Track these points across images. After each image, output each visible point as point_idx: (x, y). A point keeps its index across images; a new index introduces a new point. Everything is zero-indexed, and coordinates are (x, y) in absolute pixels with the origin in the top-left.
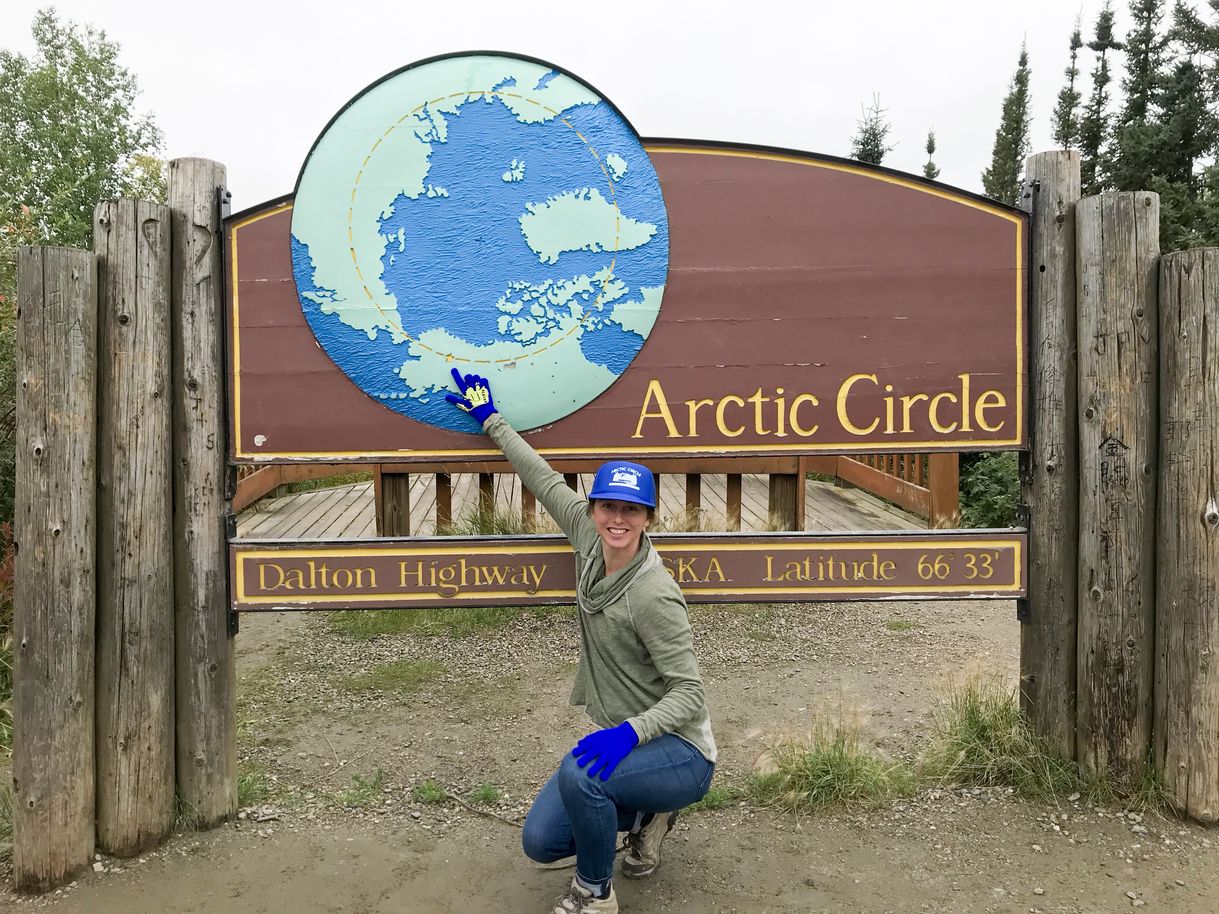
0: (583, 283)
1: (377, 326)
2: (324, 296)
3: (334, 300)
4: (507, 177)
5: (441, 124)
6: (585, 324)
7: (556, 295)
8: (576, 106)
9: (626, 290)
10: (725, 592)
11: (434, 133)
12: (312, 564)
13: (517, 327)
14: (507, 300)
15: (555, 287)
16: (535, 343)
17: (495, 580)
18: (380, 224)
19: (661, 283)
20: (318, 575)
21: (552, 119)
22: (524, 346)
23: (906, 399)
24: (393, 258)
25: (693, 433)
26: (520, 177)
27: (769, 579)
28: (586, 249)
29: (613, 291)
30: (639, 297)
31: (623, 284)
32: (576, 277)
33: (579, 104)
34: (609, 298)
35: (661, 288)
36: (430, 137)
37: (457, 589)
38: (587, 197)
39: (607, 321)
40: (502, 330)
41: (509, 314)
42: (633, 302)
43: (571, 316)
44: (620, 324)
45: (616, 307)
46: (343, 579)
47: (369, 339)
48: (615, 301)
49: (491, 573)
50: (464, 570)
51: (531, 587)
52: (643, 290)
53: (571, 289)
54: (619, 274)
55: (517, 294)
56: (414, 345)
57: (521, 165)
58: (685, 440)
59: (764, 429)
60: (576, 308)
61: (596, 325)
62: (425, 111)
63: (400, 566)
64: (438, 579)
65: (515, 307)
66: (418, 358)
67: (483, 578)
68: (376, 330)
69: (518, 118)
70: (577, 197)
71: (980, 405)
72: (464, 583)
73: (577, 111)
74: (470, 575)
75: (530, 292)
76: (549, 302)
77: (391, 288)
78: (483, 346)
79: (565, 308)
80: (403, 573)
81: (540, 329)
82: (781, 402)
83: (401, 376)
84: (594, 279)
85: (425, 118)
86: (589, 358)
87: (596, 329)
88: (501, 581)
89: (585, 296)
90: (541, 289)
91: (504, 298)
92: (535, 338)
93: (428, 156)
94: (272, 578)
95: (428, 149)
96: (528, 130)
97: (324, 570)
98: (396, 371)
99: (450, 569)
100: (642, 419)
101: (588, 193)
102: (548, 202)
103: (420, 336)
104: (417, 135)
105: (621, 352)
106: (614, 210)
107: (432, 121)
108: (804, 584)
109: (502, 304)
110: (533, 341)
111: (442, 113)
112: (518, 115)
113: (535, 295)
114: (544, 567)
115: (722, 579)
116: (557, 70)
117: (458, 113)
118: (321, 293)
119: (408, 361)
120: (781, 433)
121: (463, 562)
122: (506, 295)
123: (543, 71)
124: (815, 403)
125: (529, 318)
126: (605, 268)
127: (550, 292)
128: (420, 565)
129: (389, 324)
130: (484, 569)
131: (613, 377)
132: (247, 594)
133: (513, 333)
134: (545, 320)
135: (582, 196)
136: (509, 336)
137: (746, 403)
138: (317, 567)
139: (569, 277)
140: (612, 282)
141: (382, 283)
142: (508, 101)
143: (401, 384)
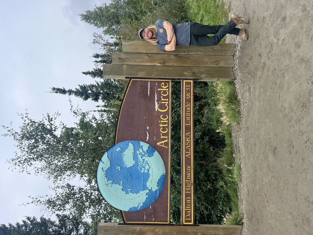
3: (140, 203)
4: (120, 170)
5: (109, 182)
6: (147, 156)
8: (108, 157)
9: (141, 148)
11: (111, 183)
12: (186, 209)
13: (147, 169)
14: (142, 170)
15: (140, 162)
18: (127, 194)
20: (188, 208)
21: (110, 161)
22: (150, 168)
23: (162, 100)
24: (133, 192)
25: (167, 137)
26: (120, 167)
27: (190, 125)
28: (133, 155)
34: (142, 152)
35: (141, 142)
38: (124, 155)
39: (146, 152)
40: (147, 172)
41: (144, 170)
42: (143, 147)
44: (147, 150)
45: (144, 150)
46: (189, 204)
47: (148, 197)
50: (188, 181)
51: (191, 168)
52: (141, 145)
53: (140, 159)
55: (141, 168)
56: (149, 188)
57: (118, 167)
58: (168, 139)
59: (166, 124)
60: (144, 158)
62: (107, 184)
63: (186, 193)
64: (189, 186)
66: (152, 188)
67: (189, 177)
68: (146, 195)
69: (109, 167)
70: (124, 157)
71: (163, 87)
72: (190, 181)
75: (140, 166)
76: (142, 163)
77: (139, 192)
78: (150, 175)
79: (144, 160)
80: (188, 192)
81: (147, 165)
82: (162, 121)
84: (139, 154)
86: (153, 156)
87: (148, 154)
88: (190, 174)
89: (142, 156)
90: (140, 164)
94: (188, 217)
95: (114, 184)
96: (112, 165)
98: (154, 192)
99: (187, 183)
100: (164, 146)
102: (124, 162)
104: (111, 186)
105: (152, 150)
106: (126, 150)
109: (142, 172)
110: (149, 166)
111: (107, 181)
114: (187, 166)
115: (190, 133)
116: (100, 159)
117: (108, 178)
118: (139, 206)
119: (152, 190)
120: (167, 122)
121: (186, 181)
123: (100, 162)
124: (162, 115)
125: (145, 166)
126: (137, 152)
128: (186, 189)
129: (145, 193)
130: (187, 177)
131: (156, 151)
132: (191, 222)
137: (161, 127)
139: (138, 159)
140: (139, 151)
141: (138, 194)
142: (106, 169)
143: (156, 191)
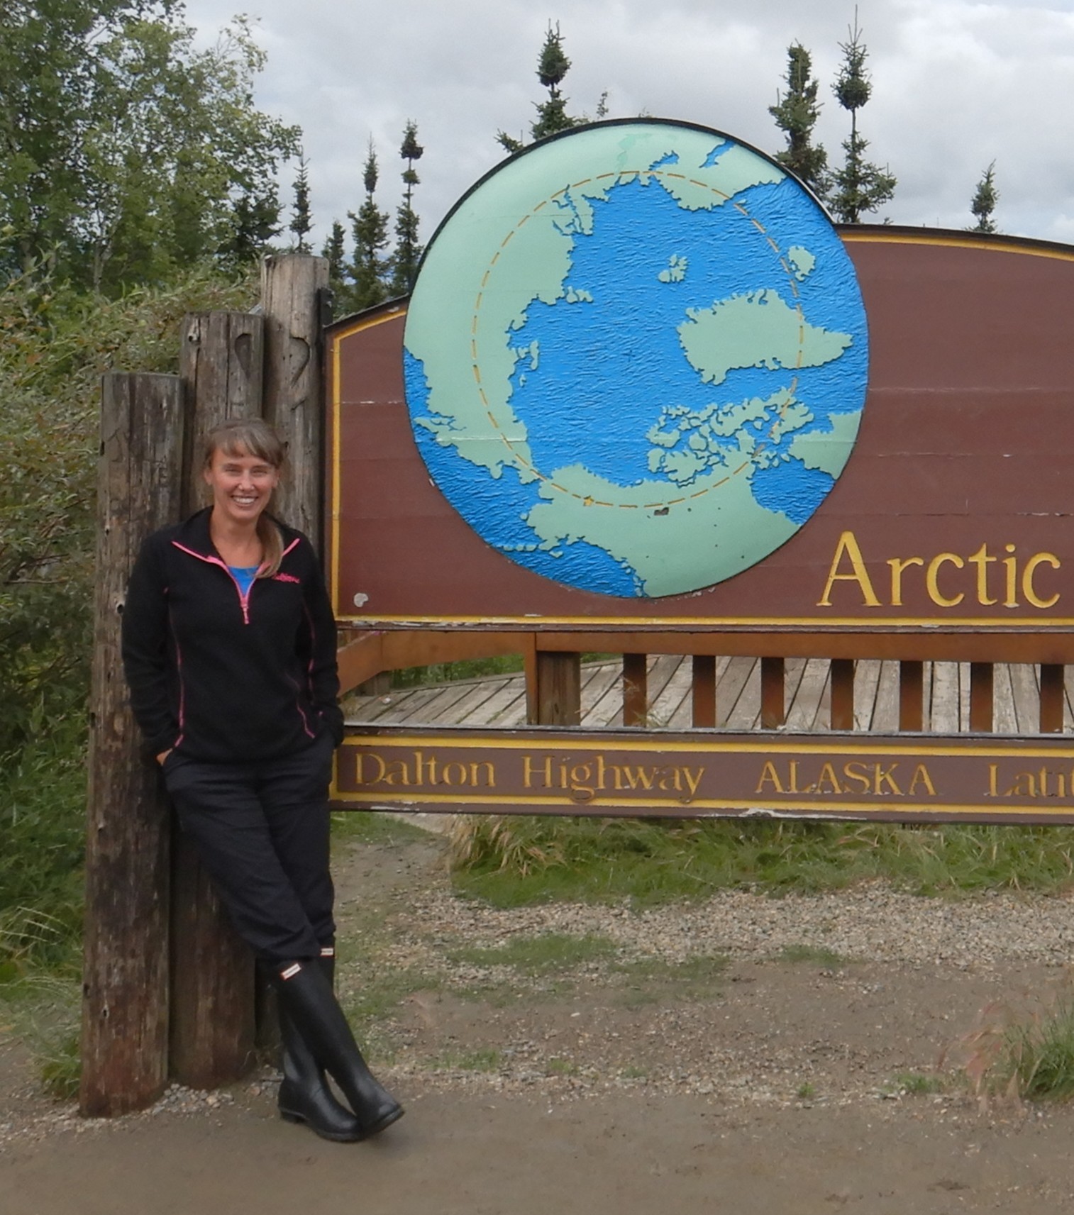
0: (755, 408)
1: (502, 461)
2: (440, 424)
3: (452, 429)
4: (664, 276)
5: (585, 210)
6: (756, 459)
7: (721, 423)
8: (753, 186)
9: (810, 417)
10: (935, 809)
11: (577, 223)
12: (419, 756)
13: (671, 463)
14: (661, 429)
15: (720, 412)
16: (693, 483)
17: (640, 783)
18: (509, 335)
19: (856, 407)
20: (426, 769)
21: (721, 203)
22: (680, 487)
24: (523, 377)
25: (896, 600)
26: (680, 276)
27: (994, 793)
28: (761, 365)
29: (793, 418)
30: (826, 425)
31: (807, 408)
32: (746, 400)
33: (756, 184)
34: (787, 426)
35: (857, 414)
36: (572, 229)
37: (593, 793)
38: (762, 301)
39: (784, 456)
40: (653, 466)
41: (662, 446)
42: (818, 431)
43: (739, 450)
44: (802, 460)
45: (797, 438)
46: (455, 775)
47: (492, 477)
48: (795, 431)
49: (635, 774)
50: (602, 770)
51: (685, 795)
52: (832, 416)
53: (739, 416)
54: (802, 396)
55: (673, 421)
56: (545, 483)
57: (682, 261)
58: (886, 609)
59: (989, 597)
60: (746, 438)
61: (771, 460)
62: (566, 196)
63: (524, 762)
64: (570, 781)
65: (671, 438)
66: (549, 501)
67: (625, 781)
68: (500, 466)
69: (680, 203)
70: (750, 300)
72: (602, 787)
73: (754, 191)
74: (609, 775)
75: (689, 419)
76: (712, 431)
77: (520, 414)
78: (629, 487)
79: (732, 440)
80: (528, 770)
81: (700, 465)
82: (1011, 563)
83: (529, 523)
84: (770, 402)
85: (566, 205)
86: (760, 502)
87: (771, 467)
88: (647, 785)
89: (758, 424)
90: (703, 415)
91: (657, 426)
92: (694, 477)
93: (569, 252)
94: (371, 770)
95: (569, 243)
96: (691, 219)
97: (433, 764)
98: (524, 516)
99: (585, 768)
100: (831, 580)
101: (764, 296)
102: (713, 306)
103: (553, 474)
104: (556, 226)
105: (804, 495)
106: (796, 316)
107: (574, 208)
108: (1037, 801)
109: (654, 435)
110: (691, 480)
111: (586, 198)
112: (679, 199)
113: (695, 423)
114: (702, 770)
115: (932, 792)
116: (731, 140)
117: (606, 198)
118: (437, 420)
119: (538, 505)
120: (1011, 603)
122: (659, 423)
123: (712, 142)
124: (1056, 565)
125: (687, 451)
126: (783, 388)
127: (713, 418)
128: (548, 761)
129: (517, 459)
130: (627, 770)
131: (792, 527)
132: (341, 789)
133: (666, 470)
134: (706, 454)
135: (756, 299)
136: (661, 473)
137: (966, 562)
138: (425, 759)
139: (738, 400)
140: (792, 406)
141: (510, 408)
142: (668, 183)
143: (528, 531)
